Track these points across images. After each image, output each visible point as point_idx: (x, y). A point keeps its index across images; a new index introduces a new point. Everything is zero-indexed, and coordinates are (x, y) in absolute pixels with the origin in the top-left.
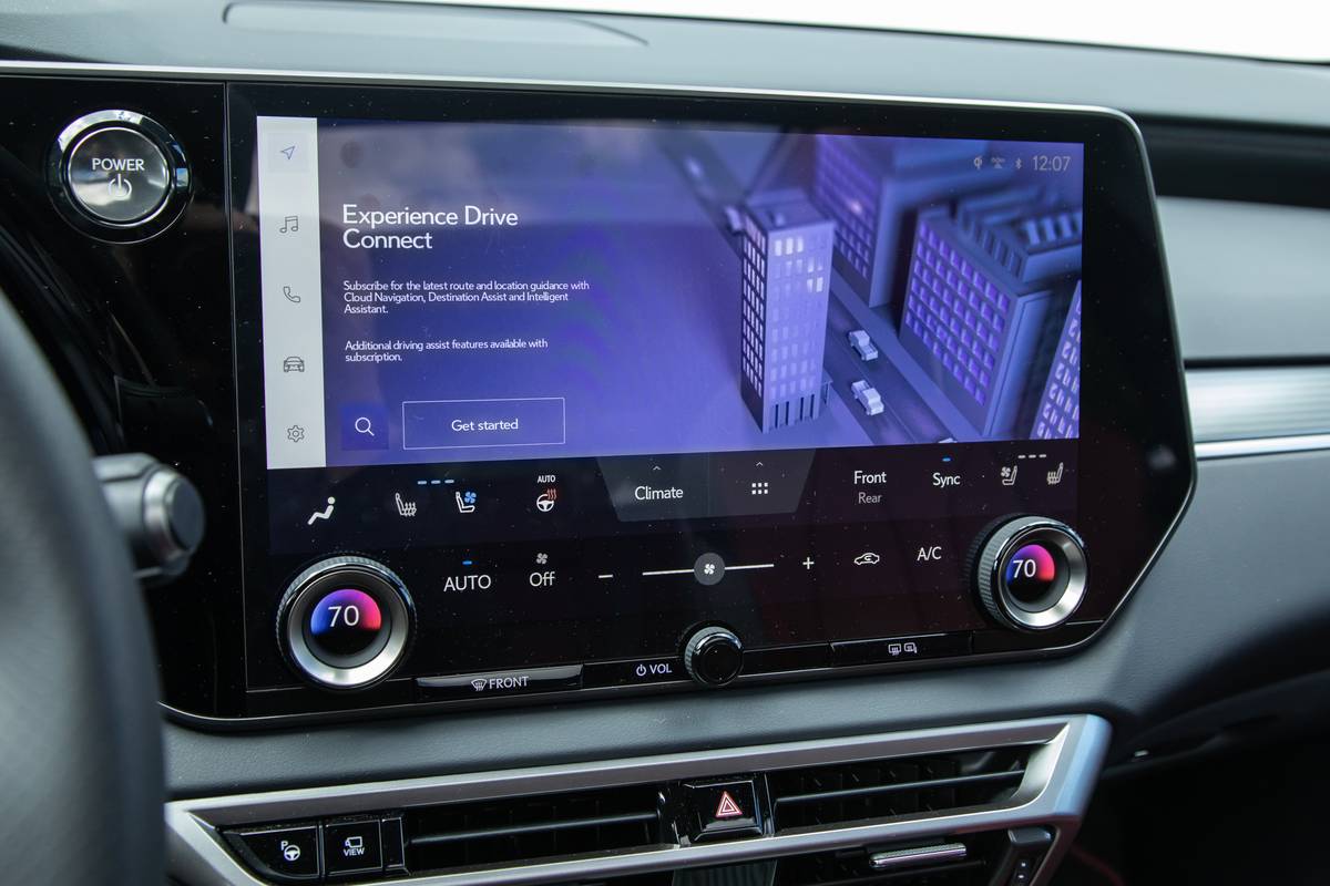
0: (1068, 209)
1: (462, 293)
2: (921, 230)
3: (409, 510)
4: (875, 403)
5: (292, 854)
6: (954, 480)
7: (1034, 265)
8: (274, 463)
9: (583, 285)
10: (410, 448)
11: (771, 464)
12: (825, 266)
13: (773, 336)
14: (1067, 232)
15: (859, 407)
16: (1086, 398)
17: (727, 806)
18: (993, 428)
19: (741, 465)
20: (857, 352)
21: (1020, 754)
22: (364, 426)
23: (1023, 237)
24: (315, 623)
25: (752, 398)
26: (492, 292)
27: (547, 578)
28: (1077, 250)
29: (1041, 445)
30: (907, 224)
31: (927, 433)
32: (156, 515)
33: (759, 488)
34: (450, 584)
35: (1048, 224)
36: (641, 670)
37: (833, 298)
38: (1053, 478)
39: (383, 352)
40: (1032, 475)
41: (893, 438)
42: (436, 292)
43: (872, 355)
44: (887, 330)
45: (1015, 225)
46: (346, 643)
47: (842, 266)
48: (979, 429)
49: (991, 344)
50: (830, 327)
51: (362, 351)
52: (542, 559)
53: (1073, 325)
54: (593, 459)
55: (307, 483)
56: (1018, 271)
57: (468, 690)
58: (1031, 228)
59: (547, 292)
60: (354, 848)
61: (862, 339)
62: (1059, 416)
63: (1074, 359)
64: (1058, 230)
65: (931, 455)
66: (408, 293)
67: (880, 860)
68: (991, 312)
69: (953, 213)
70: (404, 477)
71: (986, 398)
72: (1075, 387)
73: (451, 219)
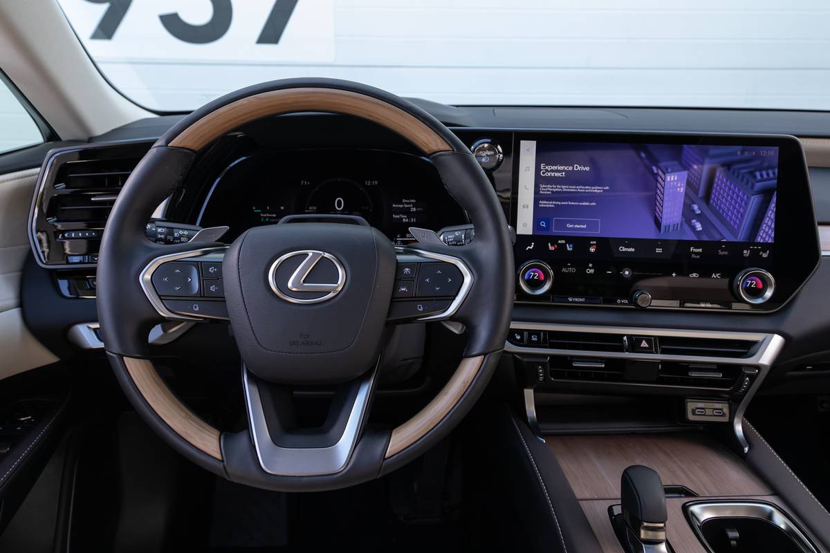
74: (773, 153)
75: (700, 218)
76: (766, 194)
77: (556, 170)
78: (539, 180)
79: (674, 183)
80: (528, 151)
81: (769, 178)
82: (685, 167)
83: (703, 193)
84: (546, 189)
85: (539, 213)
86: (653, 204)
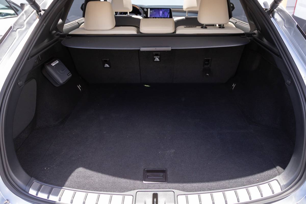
30: (164, 11)
47: (162, 12)
59: (155, 13)
74: (169, 10)
75: (163, 15)
76: (168, 13)
77: (151, 11)
78: (150, 12)
79: (161, 12)
80: (149, 9)
81: (169, 12)
82: (162, 11)
83: (163, 13)
84: (151, 13)
85: (150, 15)
86: (159, 13)
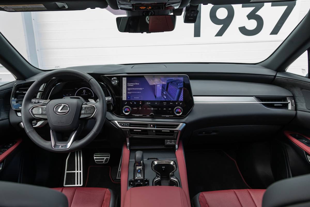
0: (182, 83)
1: (135, 89)
2: (169, 84)
3: (131, 103)
4: (165, 97)
5: (122, 125)
6: (172, 103)
7: (179, 87)
8: (123, 100)
9: (143, 88)
10: (131, 99)
11: (157, 101)
12: (161, 87)
13: (157, 92)
14: (182, 84)
15: (164, 98)
16: (184, 98)
17: (152, 126)
18: (175, 99)
19: (155, 101)
20: (164, 94)
21: (177, 125)
22: (129, 98)
23: (178, 85)
24: (125, 110)
25: (156, 97)
26: (137, 89)
27: (141, 109)
28: (183, 86)
29: (179, 101)
31: (170, 100)
32: (110, 100)
33: (156, 103)
34: (134, 108)
35: (180, 84)
36: (147, 116)
37: (162, 90)
38: (181, 104)
39: (130, 93)
40: (179, 103)
41: (167, 100)
42: (133, 89)
43: (165, 94)
44: (166, 92)
45: (177, 84)
46: (126, 112)
48: (174, 99)
49: (175, 93)
50: (162, 92)
51: (128, 93)
52: (140, 107)
53: (182, 92)
54: (144, 101)
55: (125, 101)
56: (177, 87)
57: (135, 116)
58: (179, 84)
60: (126, 125)
61: (164, 92)
62: (181, 99)
63: (182, 94)
64: (181, 84)
65: (170, 102)
66: (132, 89)
67: (162, 131)
68: (175, 91)
69: (172, 83)
70: (131, 101)
71: (175, 97)
72: (183, 96)
73: (135, 84)
